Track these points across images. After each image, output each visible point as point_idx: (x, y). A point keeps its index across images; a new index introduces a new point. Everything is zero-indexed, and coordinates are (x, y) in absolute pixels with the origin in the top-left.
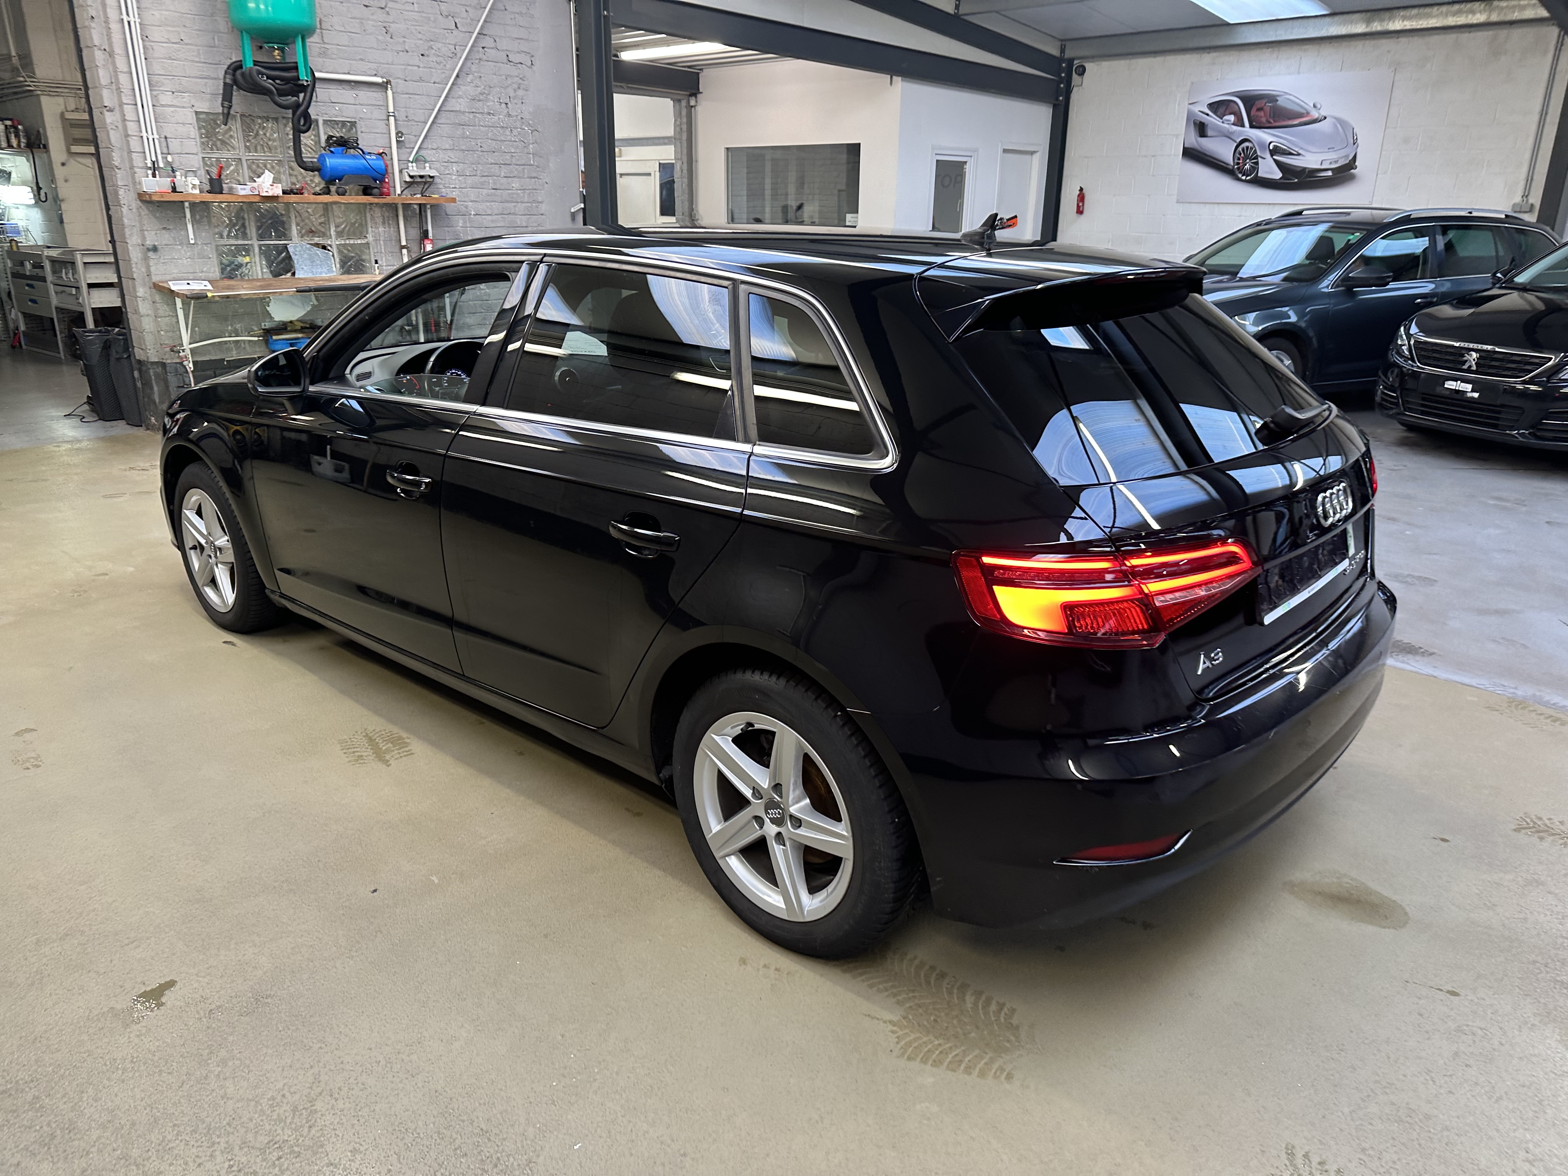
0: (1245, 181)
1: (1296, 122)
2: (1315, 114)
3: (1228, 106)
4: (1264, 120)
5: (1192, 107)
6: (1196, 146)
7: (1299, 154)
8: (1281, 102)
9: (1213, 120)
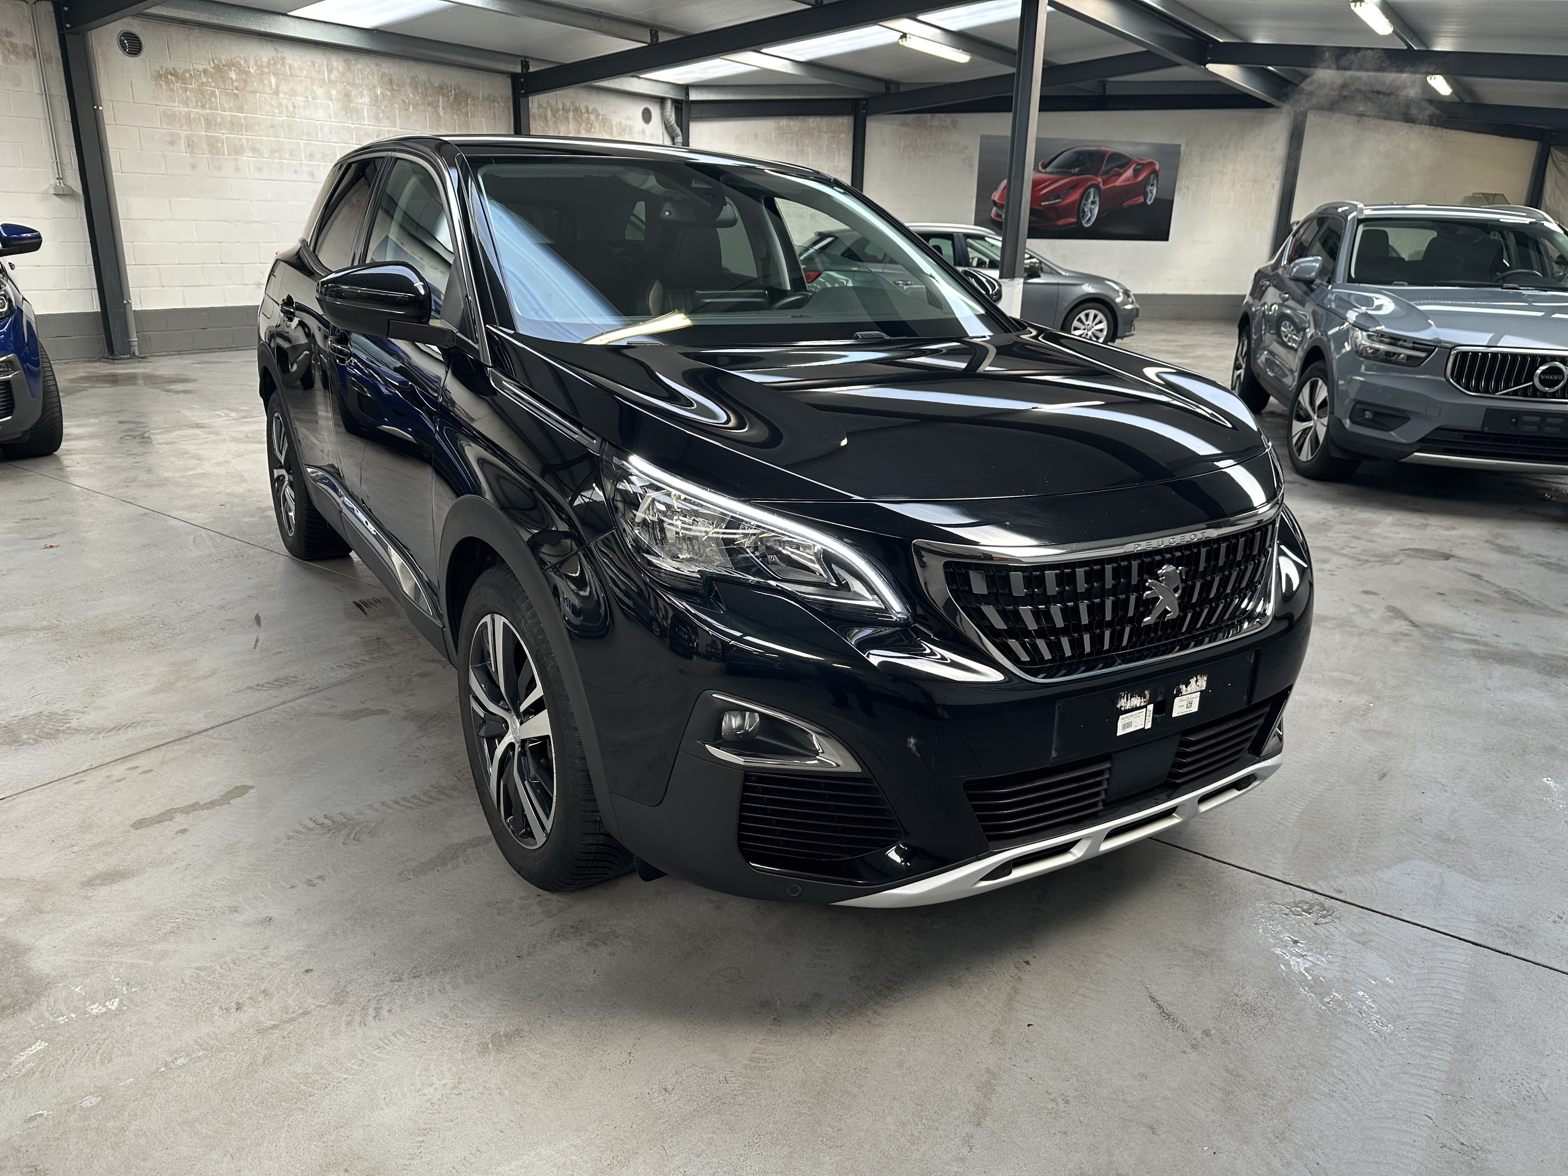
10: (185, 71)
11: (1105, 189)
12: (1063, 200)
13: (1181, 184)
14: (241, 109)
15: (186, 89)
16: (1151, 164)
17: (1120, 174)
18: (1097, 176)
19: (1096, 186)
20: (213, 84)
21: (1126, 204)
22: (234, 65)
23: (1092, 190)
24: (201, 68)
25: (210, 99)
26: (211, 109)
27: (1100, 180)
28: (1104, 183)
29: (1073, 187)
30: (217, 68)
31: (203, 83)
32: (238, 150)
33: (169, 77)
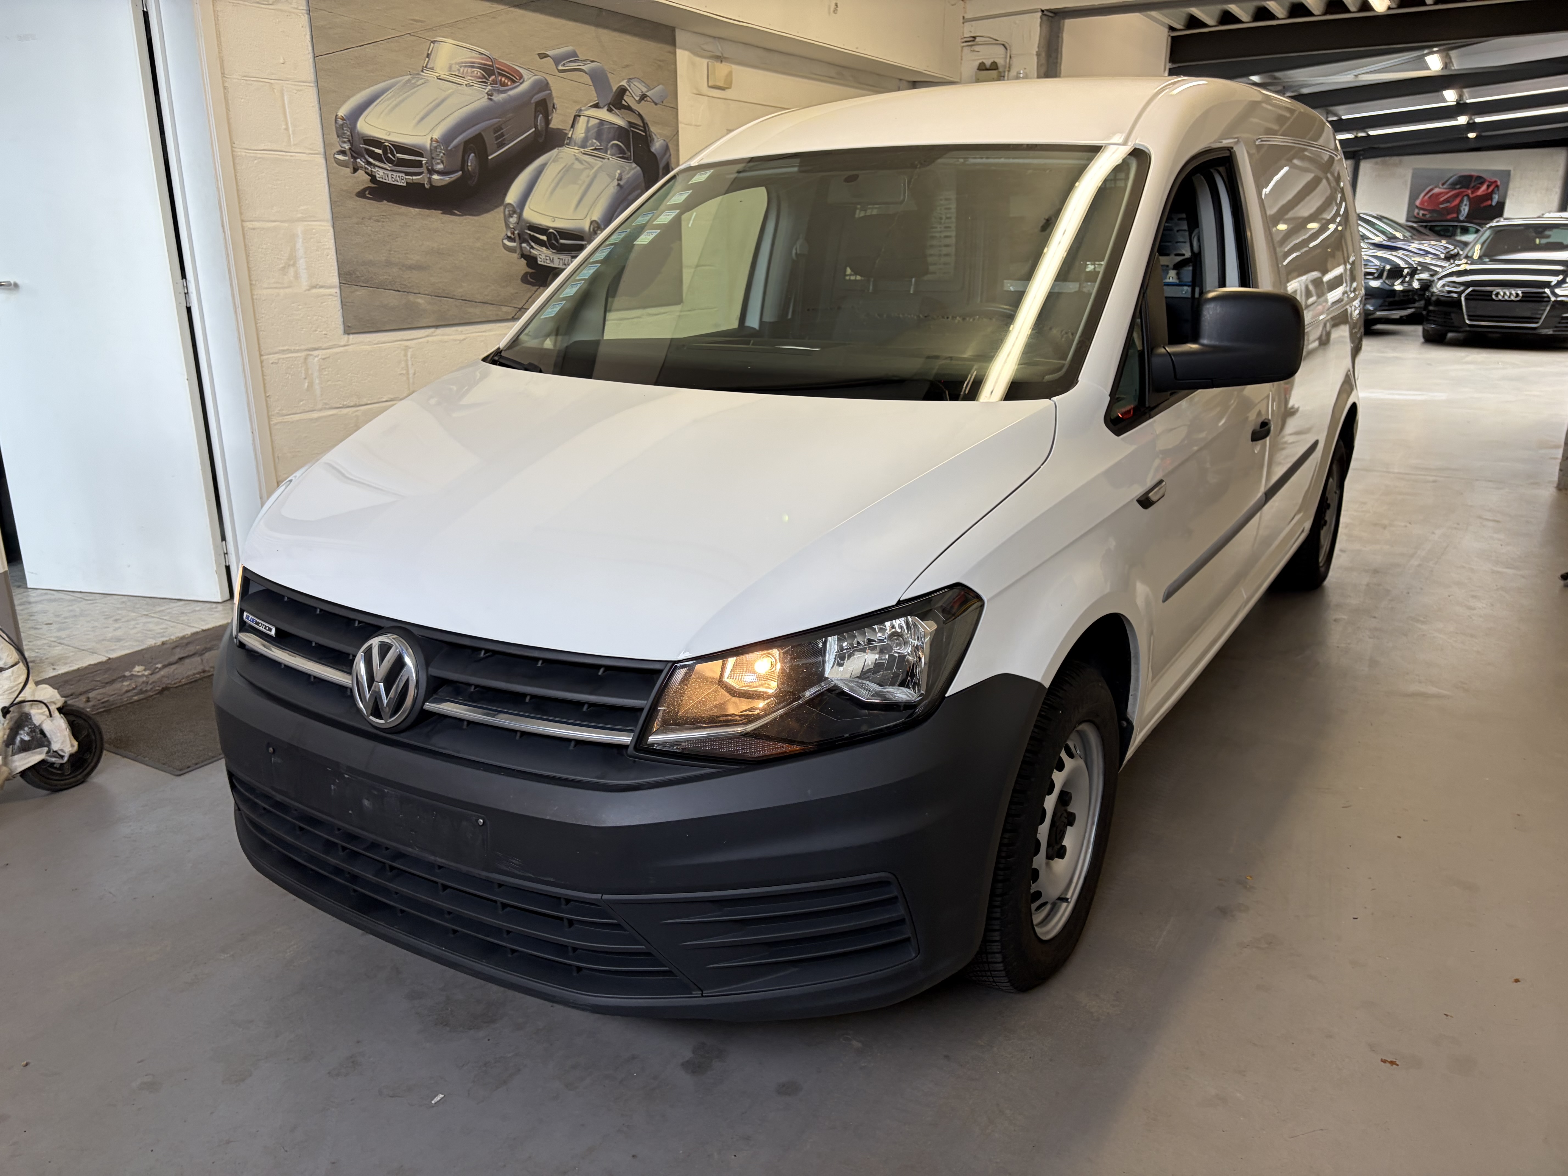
11: (1473, 198)
12: (1451, 204)
13: (1510, 192)
16: (1496, 182)
17: (1479, 188)
18: (1468, 188)
19: (1468, 195)
21: (1482, 205)
23: (1465, 198)
27: (1470, 192)
28: (1472, 193)
29: (1455, 196)
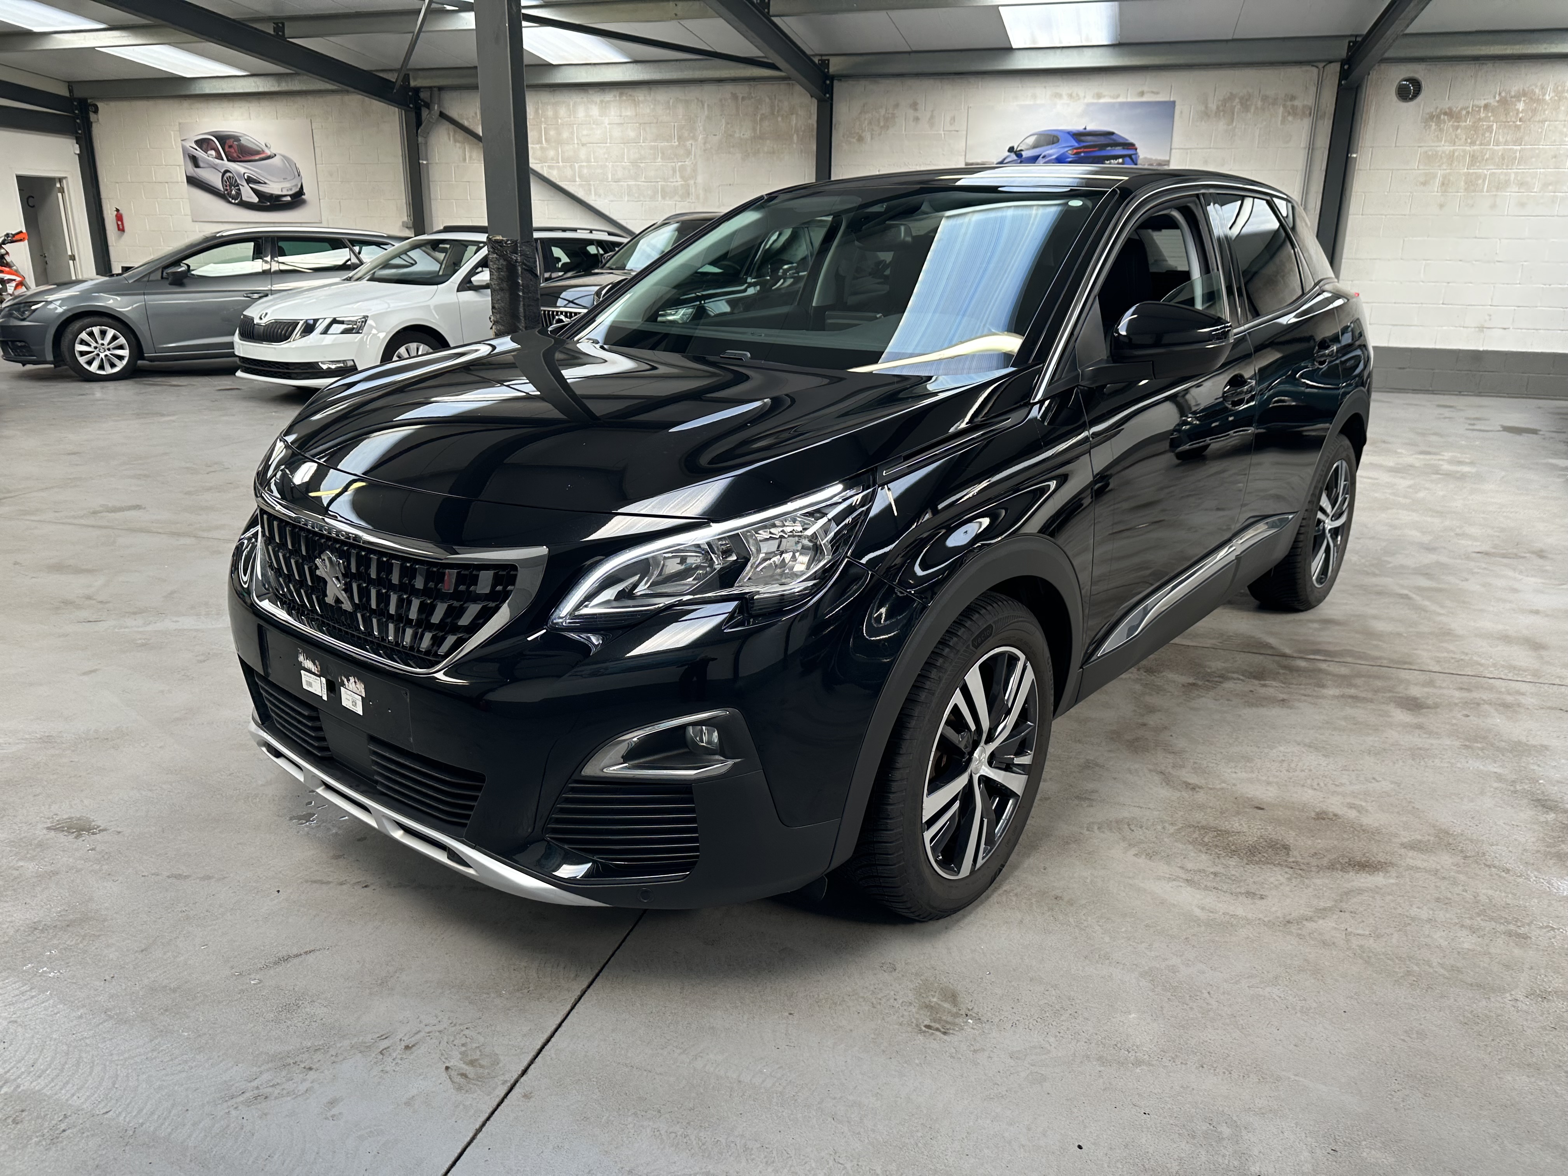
0: (234, 204)
1: (257, 157)
2: (268, 152)
3: (208, 144)
4: (235, 155)
5: (184, 143)
6: (195, 175)
7: (265, 183)
8: (243, 141)
9: (200, 153)
10: (1462, 109)
14: (1518, 141)
15: (1457, 128)
20: (1492, 118)
22: (1525, 94)
24: (1483, 103)
25: (1483, 135)
26: (1481, 144)
30: (1503, 102)
31: (1480, 120)
32: (1501, 186)
33: (1442, 117)
